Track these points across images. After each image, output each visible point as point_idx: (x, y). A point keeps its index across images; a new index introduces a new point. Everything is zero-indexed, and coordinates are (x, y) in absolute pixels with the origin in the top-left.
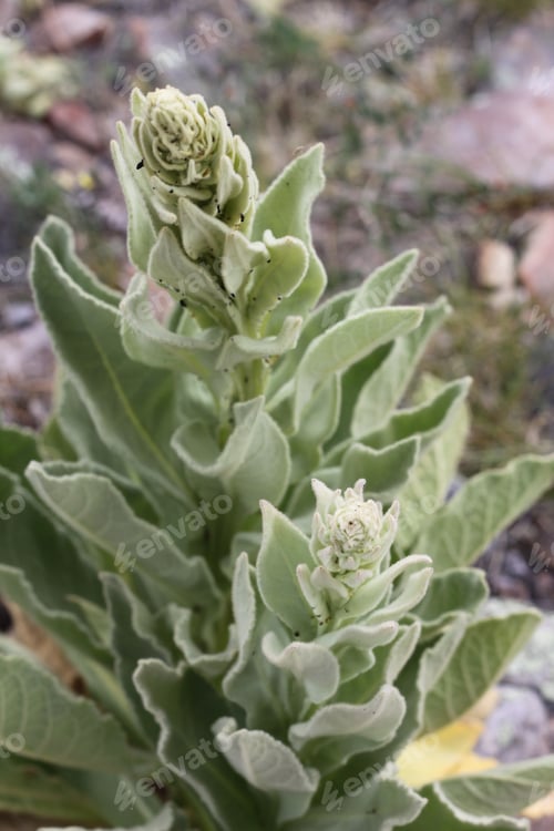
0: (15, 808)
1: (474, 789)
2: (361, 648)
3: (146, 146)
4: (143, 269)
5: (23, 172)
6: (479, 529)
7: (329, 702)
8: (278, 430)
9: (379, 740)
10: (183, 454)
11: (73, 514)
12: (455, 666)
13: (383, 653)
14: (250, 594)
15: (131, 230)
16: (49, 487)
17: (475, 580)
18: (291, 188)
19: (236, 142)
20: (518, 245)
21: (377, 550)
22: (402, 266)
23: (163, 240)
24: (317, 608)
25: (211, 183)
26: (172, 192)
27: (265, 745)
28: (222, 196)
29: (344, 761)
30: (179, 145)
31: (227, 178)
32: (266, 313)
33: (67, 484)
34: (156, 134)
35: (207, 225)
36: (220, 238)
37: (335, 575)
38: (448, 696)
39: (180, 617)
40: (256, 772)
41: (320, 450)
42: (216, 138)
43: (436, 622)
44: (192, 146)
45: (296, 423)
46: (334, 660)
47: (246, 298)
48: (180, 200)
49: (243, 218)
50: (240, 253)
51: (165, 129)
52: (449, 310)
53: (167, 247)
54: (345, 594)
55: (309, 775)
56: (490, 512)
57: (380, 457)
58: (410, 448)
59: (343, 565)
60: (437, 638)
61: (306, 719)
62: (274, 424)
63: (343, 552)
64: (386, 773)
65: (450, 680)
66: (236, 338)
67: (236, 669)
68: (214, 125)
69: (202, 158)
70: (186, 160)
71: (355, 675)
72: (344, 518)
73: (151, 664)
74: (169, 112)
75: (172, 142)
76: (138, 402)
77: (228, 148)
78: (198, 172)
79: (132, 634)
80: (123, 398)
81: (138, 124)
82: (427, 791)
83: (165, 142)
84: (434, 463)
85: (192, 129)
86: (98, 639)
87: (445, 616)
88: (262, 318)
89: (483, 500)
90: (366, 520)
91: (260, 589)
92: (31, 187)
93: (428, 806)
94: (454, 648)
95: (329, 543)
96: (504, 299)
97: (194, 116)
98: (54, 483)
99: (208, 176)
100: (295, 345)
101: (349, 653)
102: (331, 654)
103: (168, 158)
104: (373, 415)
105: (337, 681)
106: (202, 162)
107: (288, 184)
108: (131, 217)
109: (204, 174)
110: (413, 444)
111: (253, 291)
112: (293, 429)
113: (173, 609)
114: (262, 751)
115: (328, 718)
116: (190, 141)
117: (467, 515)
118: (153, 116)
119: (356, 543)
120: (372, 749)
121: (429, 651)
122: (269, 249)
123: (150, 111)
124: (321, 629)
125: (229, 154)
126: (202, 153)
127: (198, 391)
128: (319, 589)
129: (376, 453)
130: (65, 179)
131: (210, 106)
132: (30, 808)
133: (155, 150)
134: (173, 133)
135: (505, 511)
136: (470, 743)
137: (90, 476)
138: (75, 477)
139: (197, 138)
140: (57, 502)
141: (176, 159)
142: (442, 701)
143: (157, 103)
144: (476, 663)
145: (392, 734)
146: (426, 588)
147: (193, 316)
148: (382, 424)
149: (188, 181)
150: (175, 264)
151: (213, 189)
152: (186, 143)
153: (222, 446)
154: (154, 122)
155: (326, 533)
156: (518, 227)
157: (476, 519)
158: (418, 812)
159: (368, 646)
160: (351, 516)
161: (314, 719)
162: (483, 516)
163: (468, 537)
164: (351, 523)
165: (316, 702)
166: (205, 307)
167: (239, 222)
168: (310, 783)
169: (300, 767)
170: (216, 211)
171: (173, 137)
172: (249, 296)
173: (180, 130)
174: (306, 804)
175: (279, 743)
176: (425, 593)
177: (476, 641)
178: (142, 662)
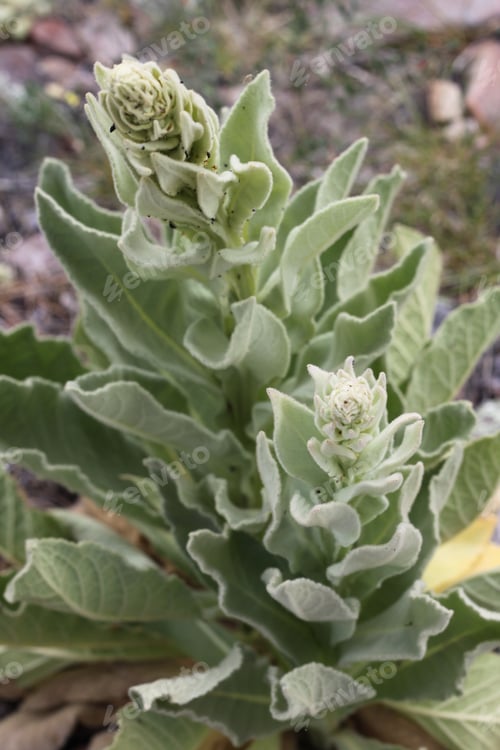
0: (109, 658)
1: (493, 583)
2: (375, 496)
3: (114, 113)
4: (132, 204)
5: (17, 92)
6: (463, 356)
7: (355, 545)
8: (273, 316)
9: (404, 565)
10: (195, 352)
11: (112, 416)
12: (461, 482)
13: (394, 497)
14: (272, 465)
15: (116, 176)
16: (87, 400)
17: (464, 411)
18: (247, 110)
19: (191, 96)
20: (461, 79)
21: (372, 419)
22: (355, 154)
23: (143, 186)
24: (331, 470)
25: (176, 133)
26: (143, 148)
27: (308, 590)
28: (187, 143)
29: (379, 585)
30: (142, 109)
31: (188, 127)
32: (245, 222)
33: (101, 395)
34: (121, 103)
35: (179, 169)
36: (193, 176)
37: (341, 443)
38: (459, 507)
39: (219, 487)
40: (305, 611)
41: (313, 321)
42: (173, 95)
43: (436, 453)
44: (153, 107)
45: (288, 307)
46: (353, 511)
47: (225, 212)
48: (152, 154)
49: (209, 155)
50: (212, 186)
51: (128, 98)
52: (404, 175)
53: (149, 191)
54: (352, 456)
55: (349, 605)
56: (470, 341)
57: (364, 324)
58: (389, 313)
59: (345, 436)
60: (441, 465)
61: (339, 559)
62: (269, 313)
63: (343, 425)
64: (415, 592)
65: (458, 495)
66: (222, 251)
67: (272, 528)
68: (169, 85)
69: (164, 115)
70: (151, 119)
71: (375, 517)
72: (339, 399)
73: (200, 534)
74: (128, 85)
75: (136, 107)
76: (150, 308)
77: (185, 101)
78: (162, 128)
79: (180, 505)
80: (136, 306)
81: (104, 97)
82: (452, 601)
83: (130, 109)
84: (417, 302)
85: (151, 93)
86: (153, 508)
87: (444, 445)
88: (242, 226)
89: (462, 331)
90: (359, 397)
91: (281, 462)
92: (26, 107)
93: (454, 615)
94: (456, 472)
95: (331, 420)
96: (456, 131)
97: (150, 83)
98: (90, 397)
99: (172, 129)
100: (274, 246)
101: (365, 502)
102: (349, 507)
103: (135, 121)
104: (355, 277)
105: (359, 525)
106: (165, 118)
107: (244, 108)
108: (114, 165)
109: (169, 129)
110: (390, 308)
111: (230, 205)
112: (286, 312)
113: (211, 479)
114: (306, 594)
115: (356, 558)
116: (151, 104)
117: (450, 347)
118: (116, 90)
119: (354, 417)
120: (401, 572)
121: (435, 478)
122: (236, 174)
123: (112, 86)
124: (338, 485)
125: (186, 108)
126: (163, 111)
127: (200, 291)
128: (329, 456)
129: (360, 320)
130: (54, 91)
131: (163, 70)
132: (122, 656)
133: (123, 117)
134: (135, 101)
135: (483, 338)
136: (488, 534)
137: (120, 383)
138: (107, 387)
139: (157, 99)
140: (95, 411)
141: (142, 121)
142: (455, 513)
143: (117, 78)
144: (478, 476)
145: (415, 559)
146: (420, 438)
147: (183, 234)
148: (364, 286)
149: (156, 137)
150: (157, 203)
151: (179, 137)
152: (148, 106)
153: (229, 335)
154: (117, 95)
155: (326, 411)
156: (459, 63)
157: (458, 348)
158: (447, 623)
159: (381, 493)
160: (345, 396)
161: (345, 561)
162: (464, 345)
163: (454, 366)
164: (346, 402)
165: (345, 546)
166: (191, 227)
167: (207, 158)
168: (351, 611)
169: (341, 602)
170: (185, 156)
171: (135, 104)
172: (227, 210)
173: (140, 97)
174: (353, 627)
175: (319, 585)
176: (420, 442)
177: (474, 459)
178: (192, 535)
